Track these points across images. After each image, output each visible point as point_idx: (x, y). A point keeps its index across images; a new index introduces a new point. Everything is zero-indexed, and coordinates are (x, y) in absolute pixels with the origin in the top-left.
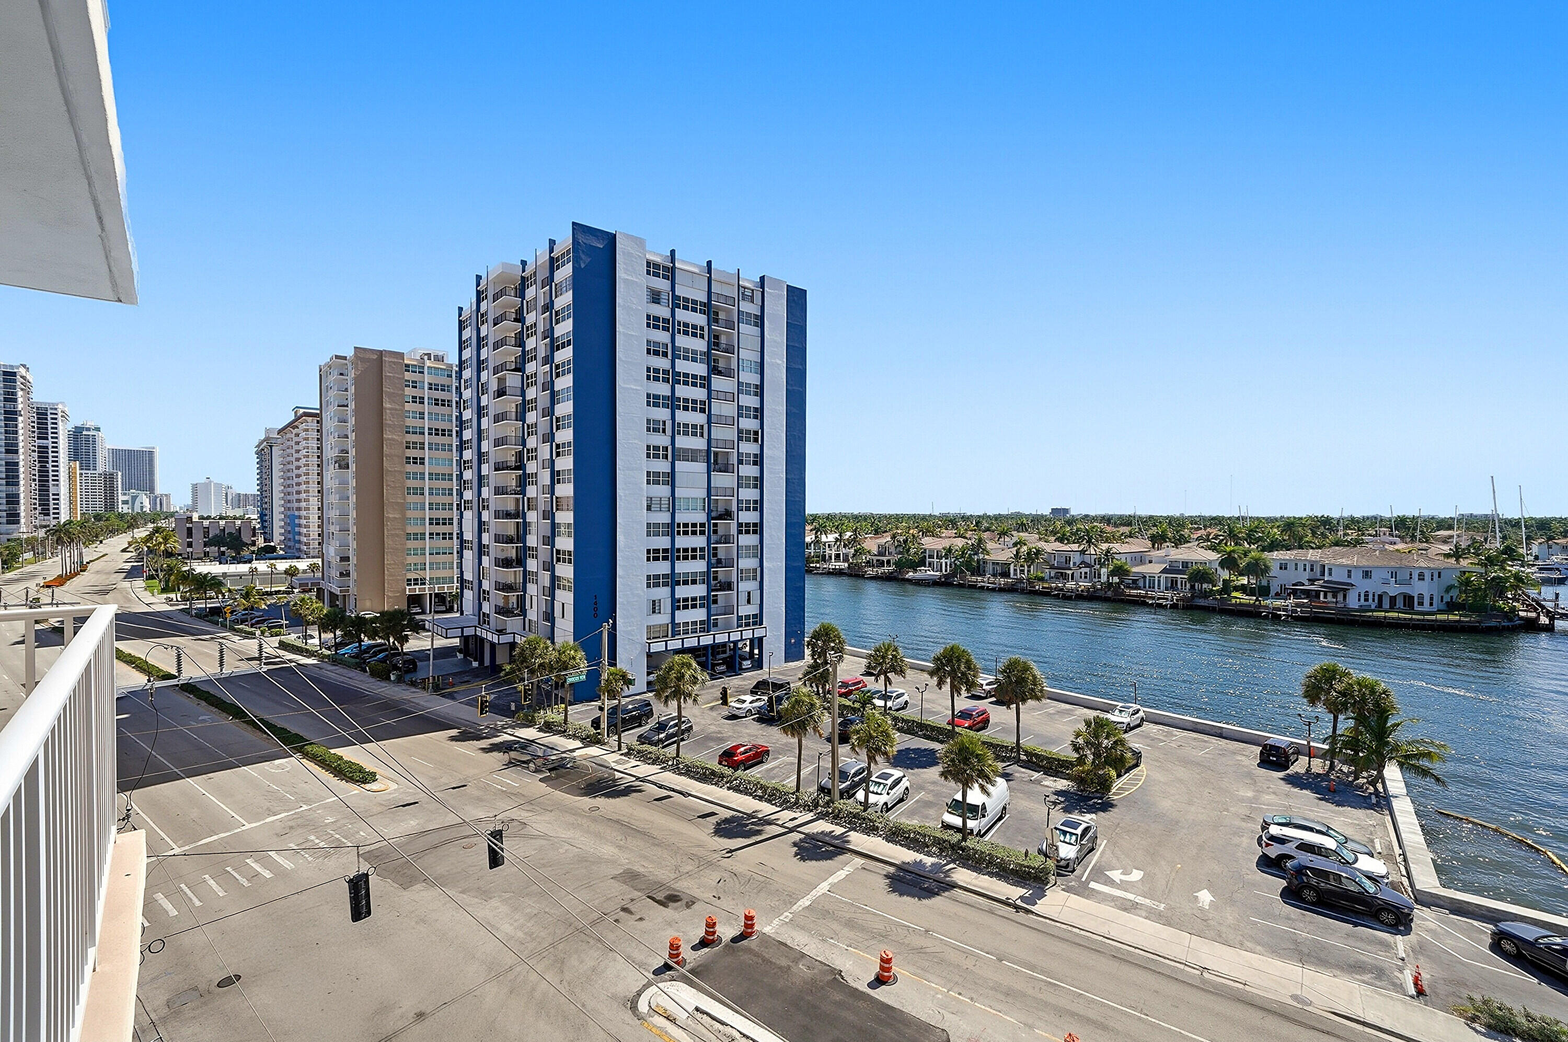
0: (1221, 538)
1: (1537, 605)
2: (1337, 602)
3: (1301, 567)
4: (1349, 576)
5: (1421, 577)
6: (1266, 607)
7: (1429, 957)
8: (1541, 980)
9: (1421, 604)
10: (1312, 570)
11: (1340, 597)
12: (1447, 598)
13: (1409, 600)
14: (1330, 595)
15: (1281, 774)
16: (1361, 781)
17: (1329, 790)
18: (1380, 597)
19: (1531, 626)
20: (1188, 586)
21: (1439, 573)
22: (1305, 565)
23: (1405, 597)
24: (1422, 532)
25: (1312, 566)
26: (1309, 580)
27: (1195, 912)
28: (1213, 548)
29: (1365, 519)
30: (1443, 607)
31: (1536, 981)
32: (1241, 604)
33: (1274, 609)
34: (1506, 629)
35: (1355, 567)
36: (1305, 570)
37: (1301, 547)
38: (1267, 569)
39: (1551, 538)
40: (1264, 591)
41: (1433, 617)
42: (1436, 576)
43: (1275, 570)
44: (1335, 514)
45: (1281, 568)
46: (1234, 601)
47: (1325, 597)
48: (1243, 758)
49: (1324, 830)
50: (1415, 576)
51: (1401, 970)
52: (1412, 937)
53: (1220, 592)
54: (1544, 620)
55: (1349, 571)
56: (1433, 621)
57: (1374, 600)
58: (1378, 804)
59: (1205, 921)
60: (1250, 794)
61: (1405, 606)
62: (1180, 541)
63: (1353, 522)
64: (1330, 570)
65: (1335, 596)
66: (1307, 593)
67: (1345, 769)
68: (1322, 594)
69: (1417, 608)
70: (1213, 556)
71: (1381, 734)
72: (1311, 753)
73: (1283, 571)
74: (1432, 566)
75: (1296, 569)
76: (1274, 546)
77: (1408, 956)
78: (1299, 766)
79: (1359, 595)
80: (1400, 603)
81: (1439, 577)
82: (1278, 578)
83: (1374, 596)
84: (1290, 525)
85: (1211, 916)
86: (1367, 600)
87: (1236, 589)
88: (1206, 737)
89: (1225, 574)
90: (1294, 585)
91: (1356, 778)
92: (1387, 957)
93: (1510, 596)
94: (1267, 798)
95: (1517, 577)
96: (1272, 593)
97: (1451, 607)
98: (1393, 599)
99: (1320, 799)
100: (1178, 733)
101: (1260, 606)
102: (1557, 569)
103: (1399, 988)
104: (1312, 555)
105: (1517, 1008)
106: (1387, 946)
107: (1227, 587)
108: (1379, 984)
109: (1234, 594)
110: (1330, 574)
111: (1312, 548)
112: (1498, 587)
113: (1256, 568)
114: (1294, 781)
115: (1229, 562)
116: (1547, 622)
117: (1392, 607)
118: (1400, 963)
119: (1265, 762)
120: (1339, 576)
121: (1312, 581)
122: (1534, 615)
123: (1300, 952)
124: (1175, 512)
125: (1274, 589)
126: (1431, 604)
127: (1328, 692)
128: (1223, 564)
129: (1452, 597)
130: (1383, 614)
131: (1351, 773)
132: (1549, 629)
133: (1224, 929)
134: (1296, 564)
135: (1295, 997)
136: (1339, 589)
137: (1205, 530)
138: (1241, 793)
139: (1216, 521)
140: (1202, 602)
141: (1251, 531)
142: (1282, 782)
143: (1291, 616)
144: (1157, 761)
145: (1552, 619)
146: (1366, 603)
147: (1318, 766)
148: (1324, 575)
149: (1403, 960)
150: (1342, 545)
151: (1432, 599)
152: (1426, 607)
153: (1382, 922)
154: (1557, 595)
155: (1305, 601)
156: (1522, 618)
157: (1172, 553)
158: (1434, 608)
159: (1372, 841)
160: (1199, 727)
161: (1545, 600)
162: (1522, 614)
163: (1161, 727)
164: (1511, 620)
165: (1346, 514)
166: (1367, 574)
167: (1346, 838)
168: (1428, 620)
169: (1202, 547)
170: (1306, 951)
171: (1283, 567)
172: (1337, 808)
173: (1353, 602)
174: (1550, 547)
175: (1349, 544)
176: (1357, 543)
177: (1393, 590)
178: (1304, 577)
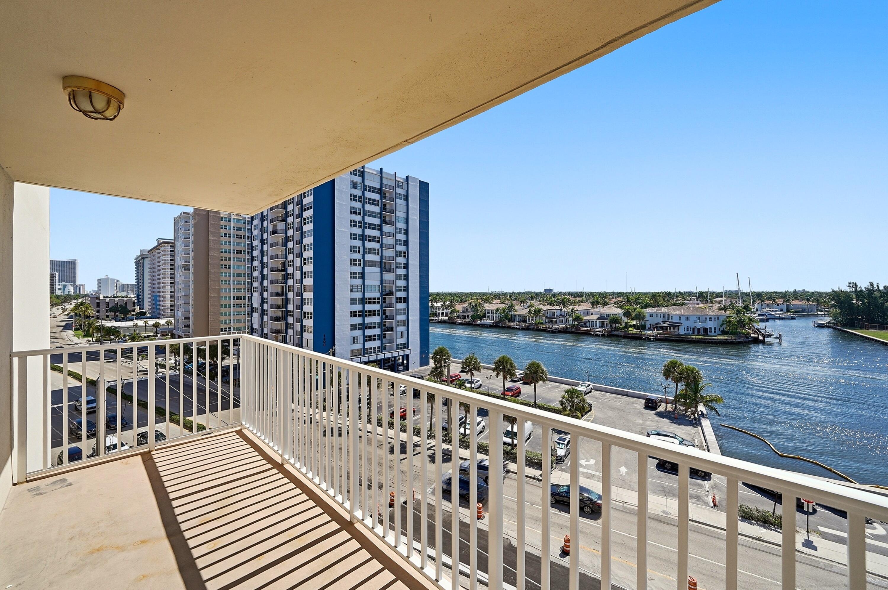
0: (624, 302)
1: (758, 331)
2: (675, 332)
3: (659, 316)
4: (680, 320)
5: (710, 319)
6: (644, 334)
7: (718, 489)
8: (762, 495)
9: (711, 332)
10: (664, 317)
11: (676, 328)
12: (721, 329)
13: (706, 330)
14: (672, 328)
15: (654, 412)
16: (688, 413)
17: (675, 418)
18: (694, 329)
19: (756, 341)
20: (609, 325)
21: (718, 317)
22: (661, 315)
23: (704, 329)
24: (710, 299)
25: (664, 315)
26: (663, 322)
27: (620, 477)
28: (620, 307)
29: (685, 293)
30: (720, 333)
31: (760, 496)
32: (633, 334)
33: (648, 335)
34: (746, 342)
35: (683, 315)
36: (661, 317)
37: (658, 306)
38: (644, 317)
39: (763, 301)
40: (643, 327)
41: (716, 338)
42: (717, 318)
43: (647, 317)
44: (673, 291)
45: (650, 316)
46: (630, 332)
47: (670, 329)
48: (637, 405)
49: (674, 436)
50: (708, 319)
51: (707, 497)
52: (711, 482)
53: (624, 328)
54: (761, 338)
55: (680, 317)
56: (716, 339)
57: (691, 330)
58: (696, 424)
59: (624, 480)
60: (641, 422)
61: (704, 333)
62: (605, 304)
63: (680, 294)
64: (672, 317)
65: (674, 329)
66: (662, 328)
67: (681, 408)
68: (668, 328)
69: (709, 334)
70: (620, 311)
71: (696, 391)
72: (667, 402)
73: (651, 318)
74: (715, 314)
75: (657, 317)
76: (646, 306)
77: (710, 490)
78: (662, 408)
79: (685, 328)
80: (702, 331)
81: (718, 319)
82: (649, 321)
83: (691, 328)
84: (654, 296)
85: (626, 478)
86: (688, 330)
87: (631, 326)
88: (620, 396)
89: (626, 320)
90: (656, 324)
91: (686, 412)
92: (701, 491)
93: (747, 327)
94: (648, 423)
95: (750, 320)
96: (647, 328)
97: (724, 333)
98: (699, 330)
99: (671, 423)
100: (608, 395)
101: (641, 334)
102: (766, 315)
103: (707, 504)
104: (664, 310)
105: (753, 508)
106: (701, 486)
107: (627, 326)
108: (698, 503)
109: (630, 329)
110: (672, 319)
111: (663, 307)
112: (741, 323)
113: (639, 317)
114: (660, 415)
115: (627, 314)
116: (762, 339)
117: (699, 333)
118: (707, 493)
119: (647, 407)
120: (676, 320)
121: (664, 322)
122: (756, 336)
123: (665, 492)
124: (602, 290)
125: (648, 326)
126: (715, 332)
127: (673, 373)
128: (625, 315)
129: (723, 328)
130: (695, 337)
131: (684, 410)
132: (763, 342)
133: (632, 484)
134: (657, 314)
135: (663, 512)
136: (676, 326)
137: (616, 299)
138: (636, 422)
139: (620, 294)
140: (616, 333)
141: (636, 299)
142: (655, 416)
143: (655, 338)
144: (599, 408)
145: (764, 337)
146: (688, 332)
147: (670, 408)
148: (669, 319)
149: (708, 491)
150: (676, 305)
151: (715, 329)
152: (713, 333)
153: (699, 476)
154: (766, 327)
155: (661, 331)
156: (752, 337)
157: (602, 310)
158: (716, 334)
159: (694, 440)
160: (617, 392)
161: (761, 329)
162: (752, 335)
163: (600, 392)
164: (748, 338)
165: (677, 291)
166: (688, 319)
167: (683, 439)
168: (714, 339)
169: (615, 307)
170: (667, 491)
171: (651, 316)
172: (679, 426)
173: (682, 332)
174: (762, 305)
175: (679, 305)
176: (684, 304)
177: (699, 325)
178: (660, 320)
